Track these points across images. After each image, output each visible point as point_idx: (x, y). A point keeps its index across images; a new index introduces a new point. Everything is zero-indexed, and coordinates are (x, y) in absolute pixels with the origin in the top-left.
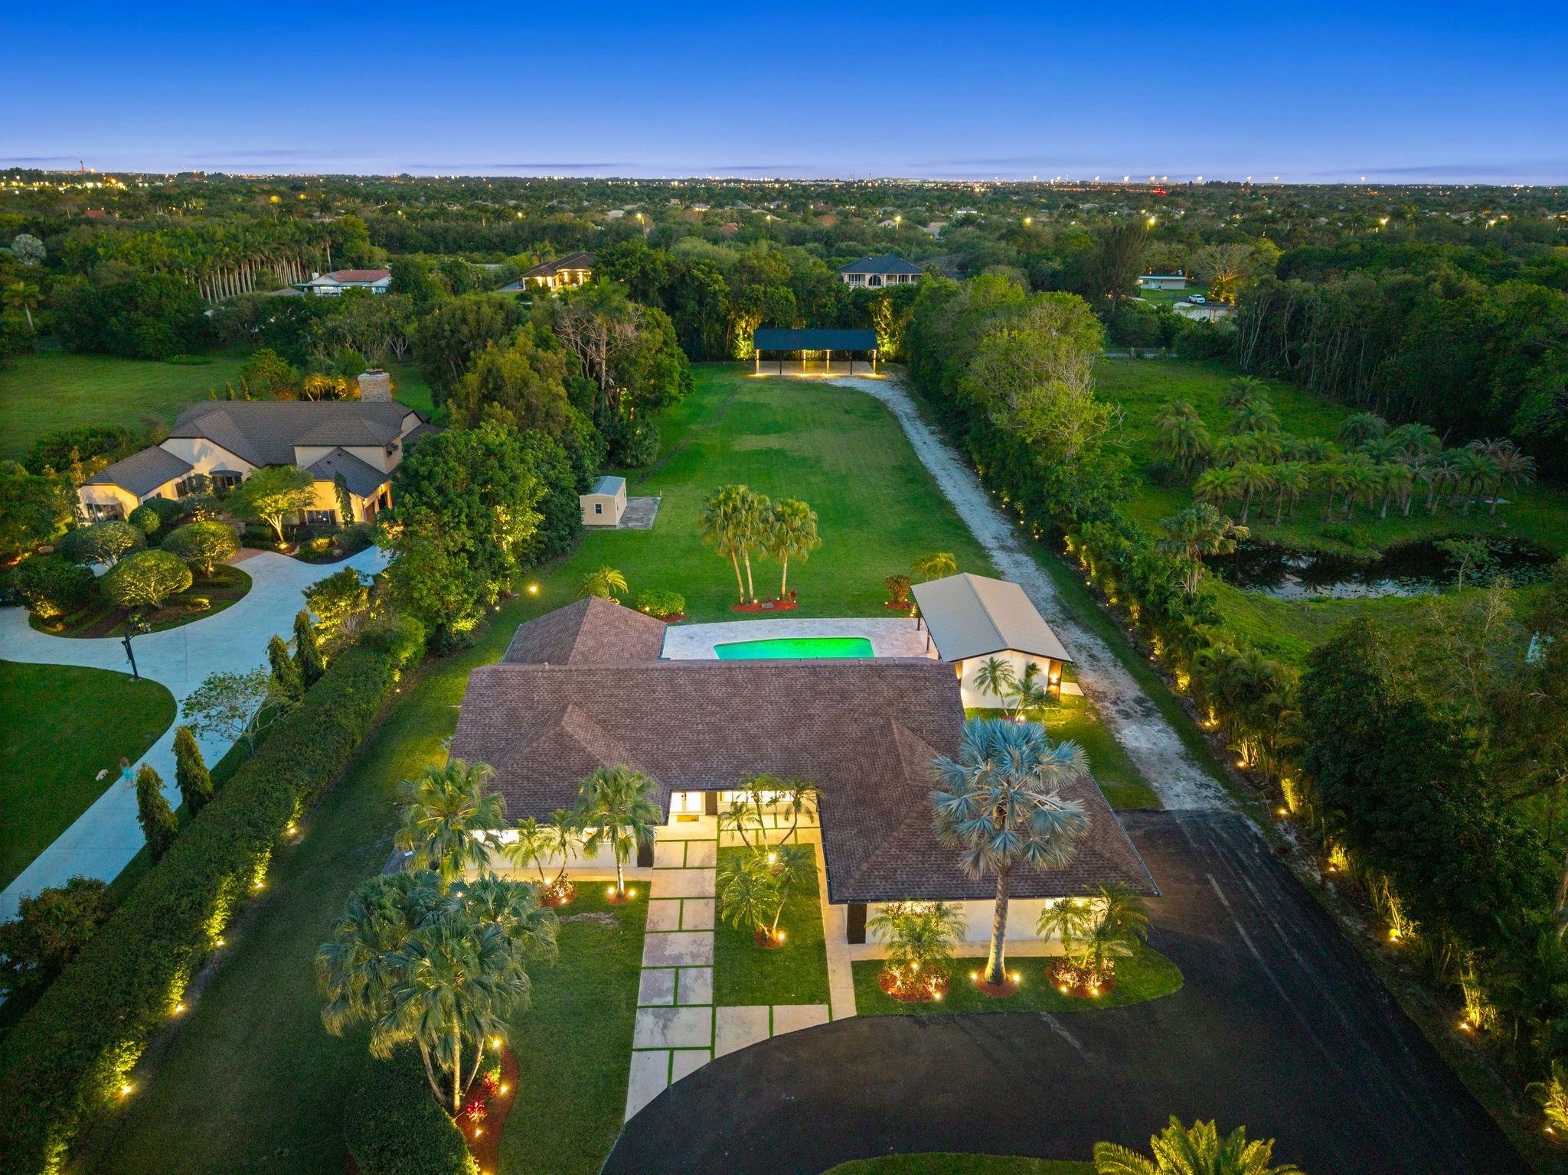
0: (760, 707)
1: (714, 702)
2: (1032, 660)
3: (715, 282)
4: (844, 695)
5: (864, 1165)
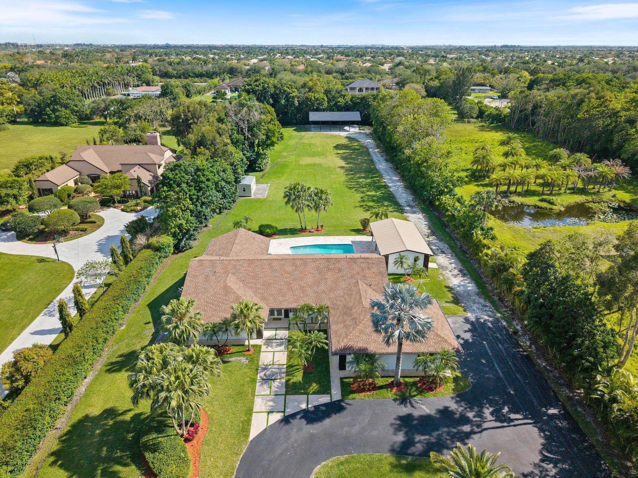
0: (306, 275)
1: (288, 273)
2: (417, 255)
3: (294, 92)
4: (340, 270)
5: (342, 458)
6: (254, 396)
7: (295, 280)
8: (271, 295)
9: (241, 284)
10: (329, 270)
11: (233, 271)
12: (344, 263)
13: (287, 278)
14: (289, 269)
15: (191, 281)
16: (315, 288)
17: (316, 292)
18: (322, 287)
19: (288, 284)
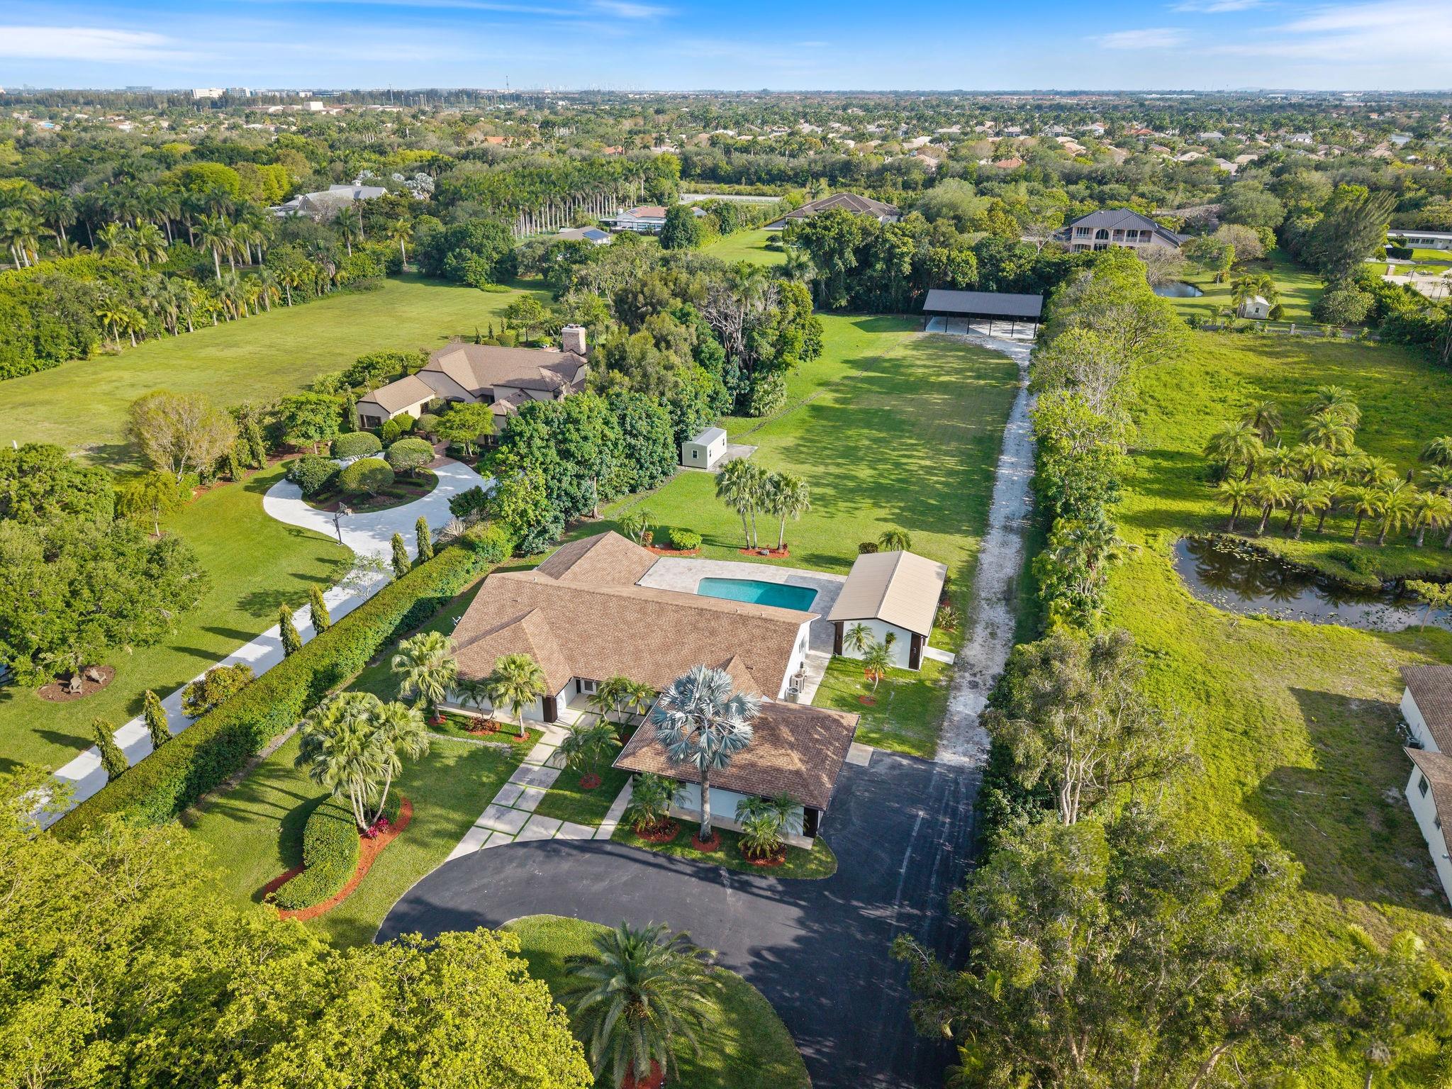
2: (893, 629)
3: (904, 244)
4: (713, 633)
5: (553, 918)
6: (489, 802)
7: (633, 636)
8: (585, 654)
9: (547, 628)
10: (695, 628)
11: (544, 604)
12: (725, 622)
13: (621, 630)
14: (631, 616)
15: (477, 610)
16: (658, 657)
17: (657, 664)
18: (671, 657)
19: (618, 641)
